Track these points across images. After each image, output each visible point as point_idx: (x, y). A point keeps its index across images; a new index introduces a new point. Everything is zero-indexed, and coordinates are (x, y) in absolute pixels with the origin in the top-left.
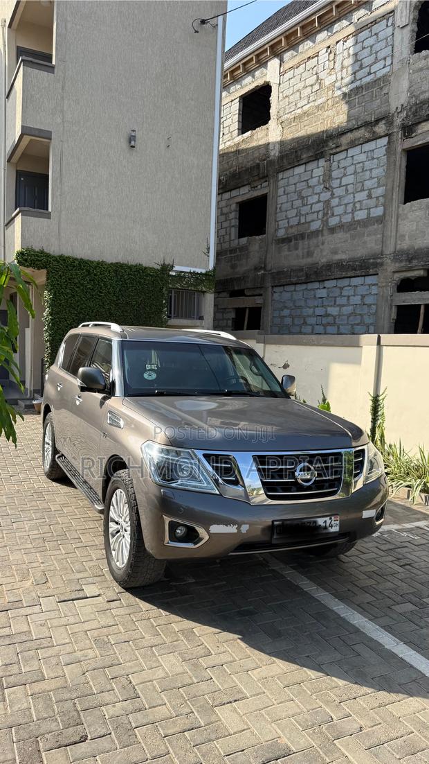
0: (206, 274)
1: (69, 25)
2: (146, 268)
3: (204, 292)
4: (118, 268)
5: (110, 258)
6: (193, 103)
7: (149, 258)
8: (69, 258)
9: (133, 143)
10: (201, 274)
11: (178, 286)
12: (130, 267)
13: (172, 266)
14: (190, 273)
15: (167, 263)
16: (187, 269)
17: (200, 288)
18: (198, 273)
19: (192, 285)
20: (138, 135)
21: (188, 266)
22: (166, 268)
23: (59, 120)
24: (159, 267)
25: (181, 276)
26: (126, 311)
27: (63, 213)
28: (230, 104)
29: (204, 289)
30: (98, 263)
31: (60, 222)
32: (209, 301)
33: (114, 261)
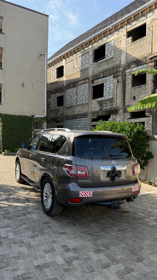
0: (44, 117)
1: (6, 58)
2: (27, 116)
3: (44, 122)
4: (20, 117)
5: (18, 114)
6: (39, 75)
7: (28, 114)
8: (7, 114)
9: (23, 86)
10: (43, 117)
11: (36, 121)
12: (23, 116)
13: (35, 116)
14: (40, 117)
15: (33, 115)
16: (39, 116)
17: (42, 121)
18: (42, 117)
19: (40, 120)
20: (24, 83)
21: (39, 115)
22: (33, 116)
23: (4, 81)
24: (31, 116)
25: (37, 118)
26: (22, 127)
27: (5, 103)
28: (54, 70)
29: (44, 121)
30: (14, 115)
31: (4, 106)
32: (45, 124)
33: (19, 115)
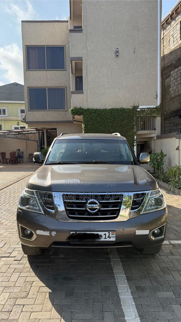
0: (156, 108)
1: (88, 11)
2: (125, 109)
3: (156, 117)
4: (112, 111)
5: (109, 107)
6: (146, 29)
7: (126, 104)
8: (90, 109)
9: (117, 54)
10: (153, 108)
11: (142, 115)
12: (117, 110)
13: (138, 107)
14: (147, 108)
15: (135, 105)
16: (146, 107)
17: (153, 115)
18: (151, 108)
19: (148, 114)
20: (120, 50)
21: (146, 105)
22: (135, 108)
23: (85, 52)
24: (132, 108)
25: (143, 110)
26: (116, 130)
27: (89, 90)
29: (155, 115)
30: (103, 110)
31: (87, 95)
32: (158, 121)
33: (111, 108)
